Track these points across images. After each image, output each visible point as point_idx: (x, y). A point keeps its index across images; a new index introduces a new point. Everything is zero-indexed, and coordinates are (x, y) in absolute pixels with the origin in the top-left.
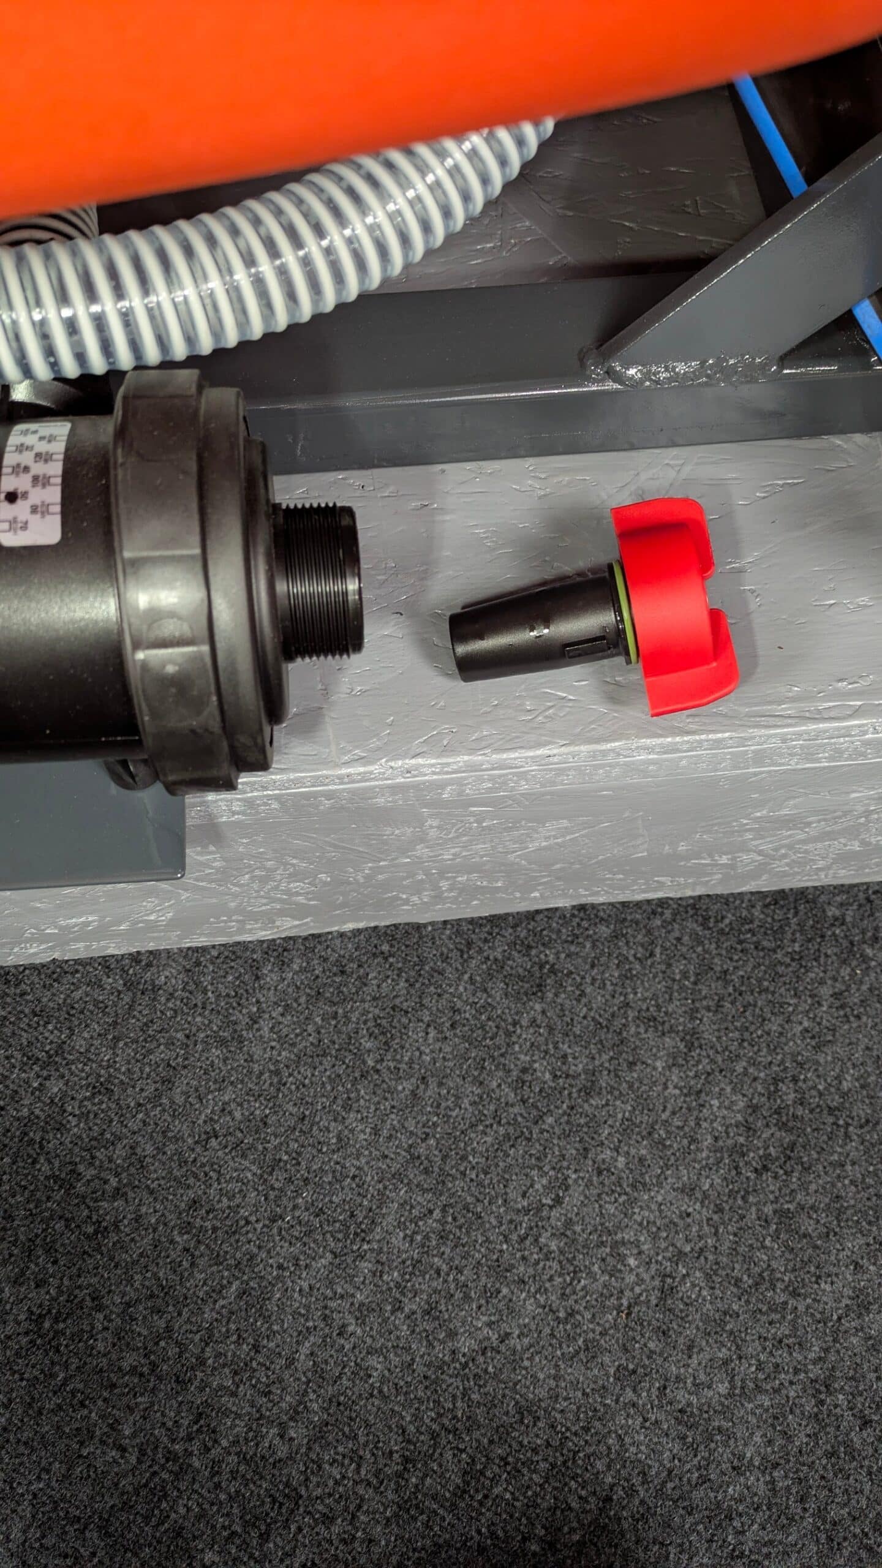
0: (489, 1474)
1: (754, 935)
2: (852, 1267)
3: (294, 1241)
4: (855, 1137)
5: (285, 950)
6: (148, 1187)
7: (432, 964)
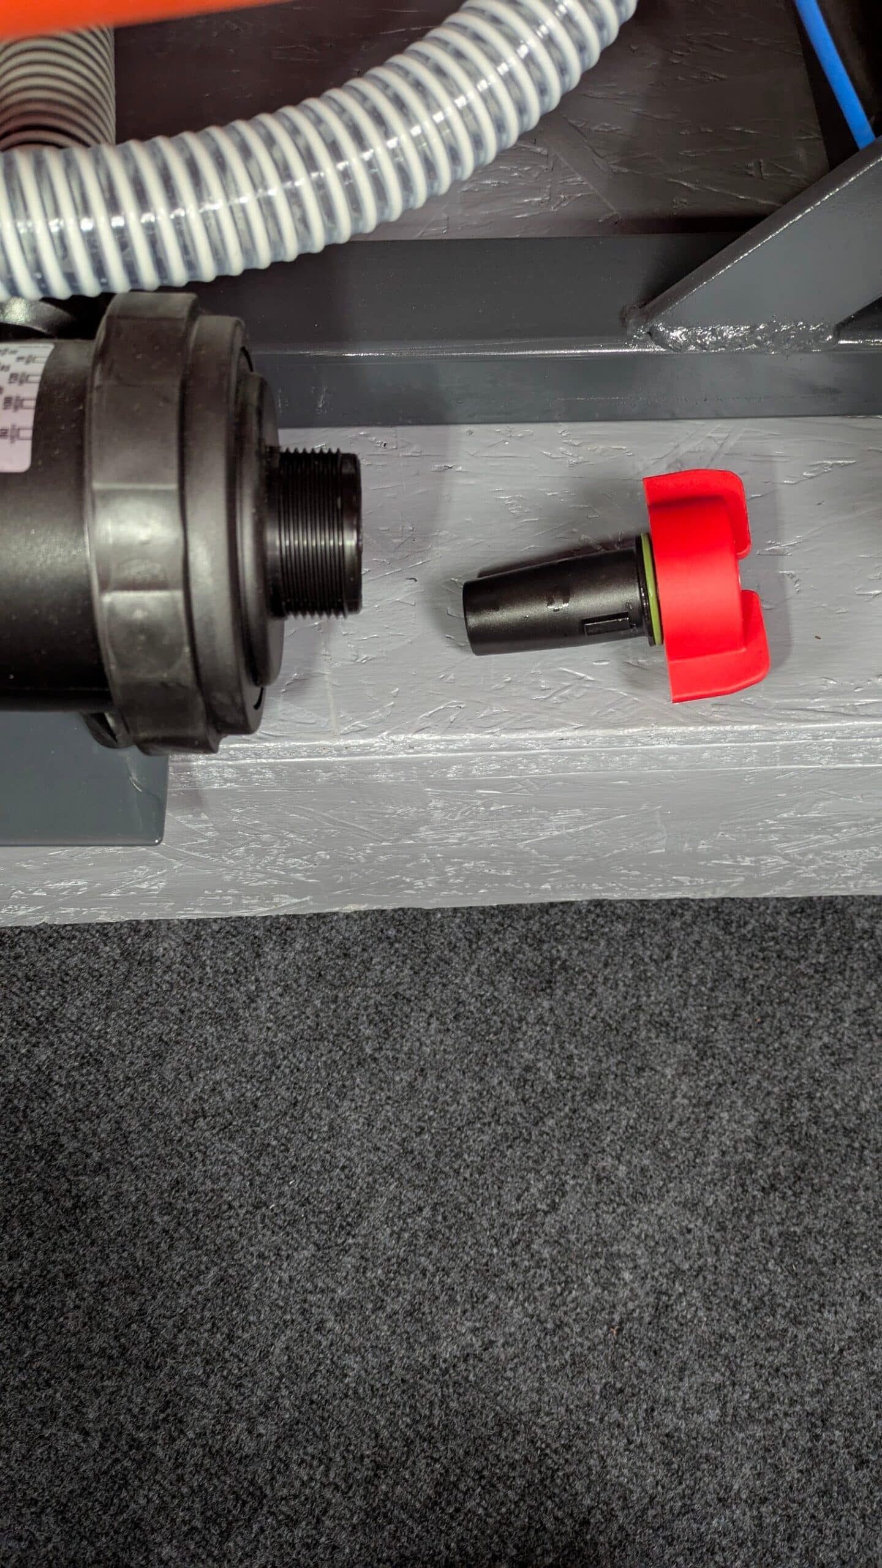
0: (462, 1487)
1: (777, 943)
2: (858, 1298)
3: (276, 1229)
4: (870, 1162)
5: (288, 929)
6: (130, 1163)
7: (438, 953)
